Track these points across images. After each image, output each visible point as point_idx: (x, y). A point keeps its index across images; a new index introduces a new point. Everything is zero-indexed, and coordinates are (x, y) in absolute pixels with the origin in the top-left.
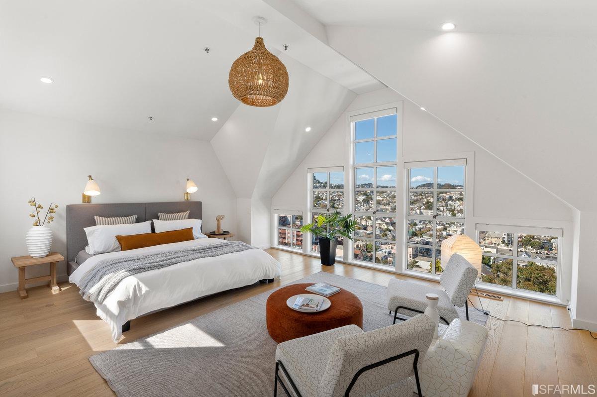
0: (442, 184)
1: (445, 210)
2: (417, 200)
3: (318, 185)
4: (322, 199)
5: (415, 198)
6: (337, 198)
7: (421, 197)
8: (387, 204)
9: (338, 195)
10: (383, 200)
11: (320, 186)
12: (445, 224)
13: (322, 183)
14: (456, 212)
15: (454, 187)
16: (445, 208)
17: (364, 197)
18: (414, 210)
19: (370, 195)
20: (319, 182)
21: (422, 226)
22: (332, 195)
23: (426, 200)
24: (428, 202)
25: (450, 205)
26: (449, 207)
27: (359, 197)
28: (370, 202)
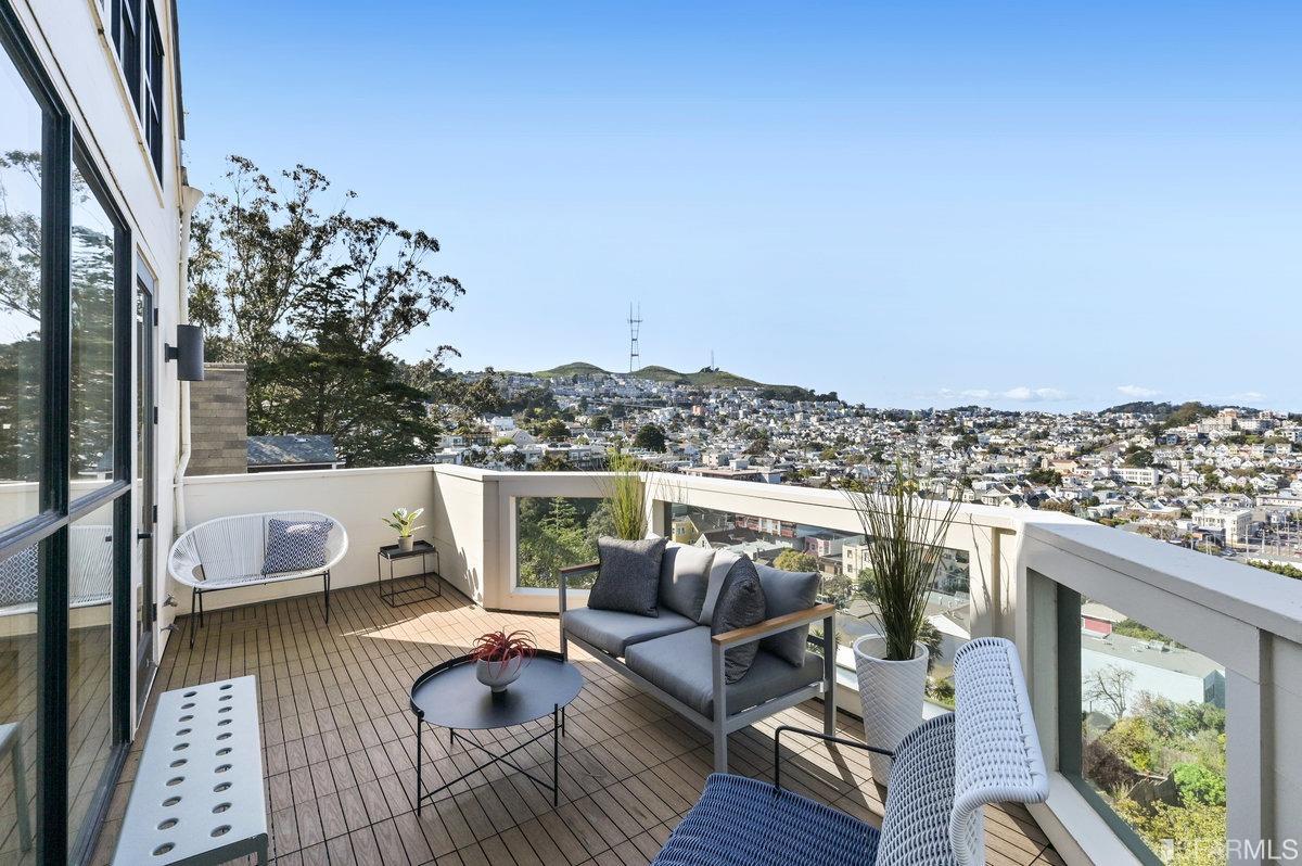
0: (1174, 404)
1: (1186, 469)
2: (1101, 444)
3: (843, 411)
4: (853, 443)
5: (1097, 439)
6: (889, 441)
7: (1112, 435)
8: (1017, 453)
9: (892, 434)
10: (1006, 445)
11: (847, 415)
12: (1186, 502)
13: (853, 408)
14: (1220, 474)
15: (1212, 412)
16: (1185, 462)
17: (956, 438)
18: (1091, 468)
19: (973, 432)
20: (846, 406)
21: (1114, 507)
22: (876, 432)
23: (1127, 444)
24: (1133, 449)
25: (1200, 454)
26: (1197, 461)
27: (944, 437)
28: (973, 448)
